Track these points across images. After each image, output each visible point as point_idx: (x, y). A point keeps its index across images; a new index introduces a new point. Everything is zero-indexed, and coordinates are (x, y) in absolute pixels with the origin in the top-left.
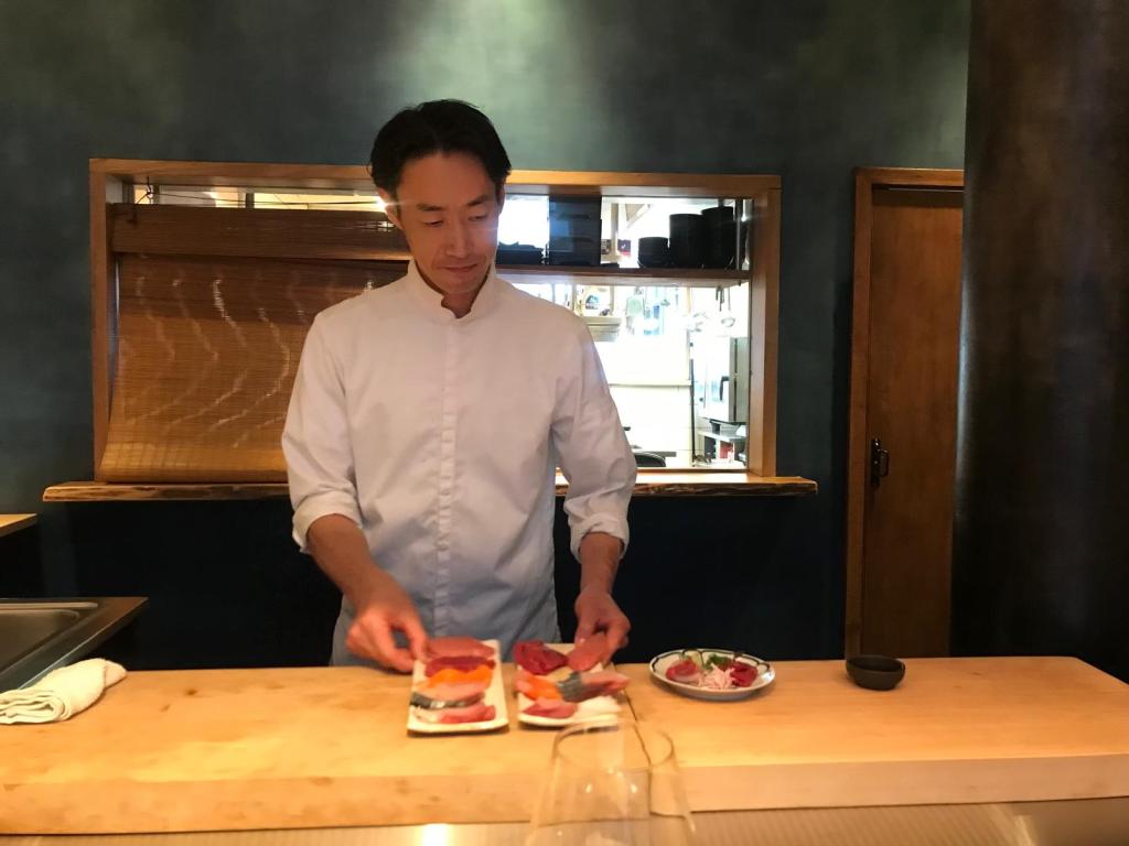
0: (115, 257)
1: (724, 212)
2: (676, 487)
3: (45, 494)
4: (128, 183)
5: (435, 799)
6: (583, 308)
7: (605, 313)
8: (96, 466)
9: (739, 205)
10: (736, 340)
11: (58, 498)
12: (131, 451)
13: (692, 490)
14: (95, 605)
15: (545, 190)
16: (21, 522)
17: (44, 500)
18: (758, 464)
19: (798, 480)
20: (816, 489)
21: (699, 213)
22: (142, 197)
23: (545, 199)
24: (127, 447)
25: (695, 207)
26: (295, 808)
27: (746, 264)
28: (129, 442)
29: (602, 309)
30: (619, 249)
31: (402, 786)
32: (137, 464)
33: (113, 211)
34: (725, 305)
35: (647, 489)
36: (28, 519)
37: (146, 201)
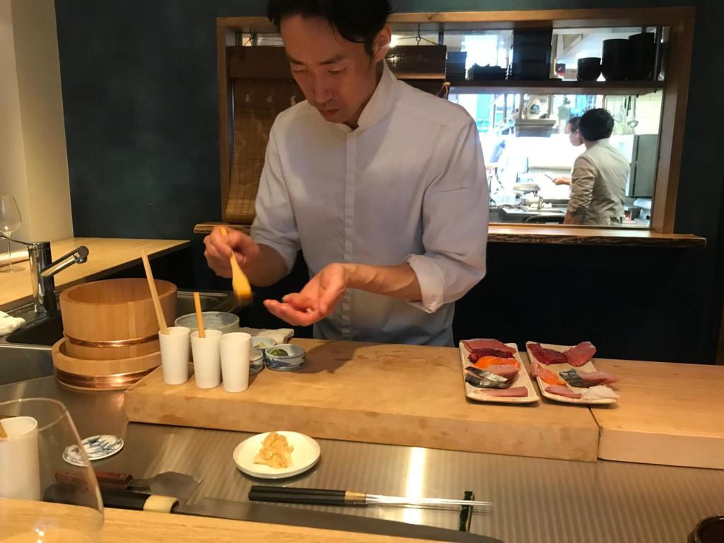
0: (232, 81)
1: (646, 37)
2: (598, 239)
3: (195, 228)
4: (239, 33)
5: (444, 433)
6: (528, 114)
7: (544, 117)
8: (223, 212)
9: (659, 31)
10: (639, 137)
11: (203, 231)
12: (243, 204)
13: (609, 241)
14: (226, 295)
15: (510, 25)
16: (182, 245)
17: (195, 232)
18: (660, 224)
19: (691, 237)
20: (706, 243)
21: (627, 38)
22: (246, 42)
23: (510, 33)
24: (240, 201)
25: (624, 34)
26: (354, 428)
27: (662, 77)
28: (241, 199)
29: (541, 114)
30: (557, 70)
31: (423, 422)
32: (246, 212)
33: (230, 51)
34: (631, 112)
35: (577, 239)
36: (186, 243)
37: (249, 44)
